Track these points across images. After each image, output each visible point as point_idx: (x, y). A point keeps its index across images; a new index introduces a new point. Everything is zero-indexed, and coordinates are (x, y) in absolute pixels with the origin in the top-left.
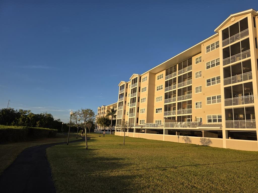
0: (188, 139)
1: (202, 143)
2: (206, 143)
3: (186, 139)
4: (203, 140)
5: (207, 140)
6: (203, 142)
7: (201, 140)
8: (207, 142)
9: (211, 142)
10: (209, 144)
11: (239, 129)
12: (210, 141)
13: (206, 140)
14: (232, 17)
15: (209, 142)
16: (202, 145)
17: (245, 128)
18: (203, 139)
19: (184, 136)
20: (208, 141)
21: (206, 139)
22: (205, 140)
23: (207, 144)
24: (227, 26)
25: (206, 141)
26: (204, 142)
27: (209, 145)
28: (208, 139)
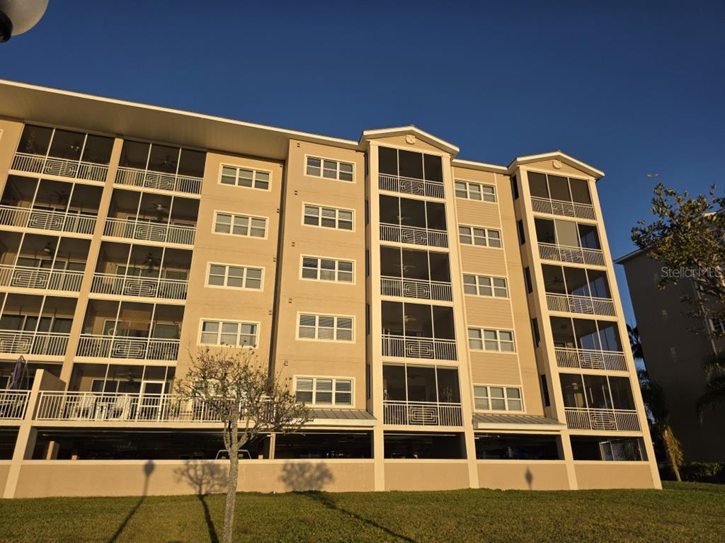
0: (212, 474)
1: (292, 483)
2: (309, 482)
3: (200, 473)
4: (296, 472)
5: (312, 471)
6: (294, 478)
7: (284, 473)
8: (311, 476)
9: (330, 477)
10: (319, 483)
11: (421, 426)
12: (325, 474)
13: (309, 470)
14: (411, 133)
15: (319, 478)
16: (290, 490)
17: (438, 425)
18: (297, 468)
19: (192, 462)
20: (318, 474)
21: (310, 465)
22: (304, 472)
23: (311, 486)
24: (395, 143)
25: (307, 475)
26: (300, 480)
27: (321, 487)
28: (319, 467)
